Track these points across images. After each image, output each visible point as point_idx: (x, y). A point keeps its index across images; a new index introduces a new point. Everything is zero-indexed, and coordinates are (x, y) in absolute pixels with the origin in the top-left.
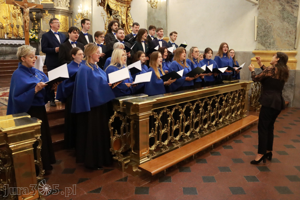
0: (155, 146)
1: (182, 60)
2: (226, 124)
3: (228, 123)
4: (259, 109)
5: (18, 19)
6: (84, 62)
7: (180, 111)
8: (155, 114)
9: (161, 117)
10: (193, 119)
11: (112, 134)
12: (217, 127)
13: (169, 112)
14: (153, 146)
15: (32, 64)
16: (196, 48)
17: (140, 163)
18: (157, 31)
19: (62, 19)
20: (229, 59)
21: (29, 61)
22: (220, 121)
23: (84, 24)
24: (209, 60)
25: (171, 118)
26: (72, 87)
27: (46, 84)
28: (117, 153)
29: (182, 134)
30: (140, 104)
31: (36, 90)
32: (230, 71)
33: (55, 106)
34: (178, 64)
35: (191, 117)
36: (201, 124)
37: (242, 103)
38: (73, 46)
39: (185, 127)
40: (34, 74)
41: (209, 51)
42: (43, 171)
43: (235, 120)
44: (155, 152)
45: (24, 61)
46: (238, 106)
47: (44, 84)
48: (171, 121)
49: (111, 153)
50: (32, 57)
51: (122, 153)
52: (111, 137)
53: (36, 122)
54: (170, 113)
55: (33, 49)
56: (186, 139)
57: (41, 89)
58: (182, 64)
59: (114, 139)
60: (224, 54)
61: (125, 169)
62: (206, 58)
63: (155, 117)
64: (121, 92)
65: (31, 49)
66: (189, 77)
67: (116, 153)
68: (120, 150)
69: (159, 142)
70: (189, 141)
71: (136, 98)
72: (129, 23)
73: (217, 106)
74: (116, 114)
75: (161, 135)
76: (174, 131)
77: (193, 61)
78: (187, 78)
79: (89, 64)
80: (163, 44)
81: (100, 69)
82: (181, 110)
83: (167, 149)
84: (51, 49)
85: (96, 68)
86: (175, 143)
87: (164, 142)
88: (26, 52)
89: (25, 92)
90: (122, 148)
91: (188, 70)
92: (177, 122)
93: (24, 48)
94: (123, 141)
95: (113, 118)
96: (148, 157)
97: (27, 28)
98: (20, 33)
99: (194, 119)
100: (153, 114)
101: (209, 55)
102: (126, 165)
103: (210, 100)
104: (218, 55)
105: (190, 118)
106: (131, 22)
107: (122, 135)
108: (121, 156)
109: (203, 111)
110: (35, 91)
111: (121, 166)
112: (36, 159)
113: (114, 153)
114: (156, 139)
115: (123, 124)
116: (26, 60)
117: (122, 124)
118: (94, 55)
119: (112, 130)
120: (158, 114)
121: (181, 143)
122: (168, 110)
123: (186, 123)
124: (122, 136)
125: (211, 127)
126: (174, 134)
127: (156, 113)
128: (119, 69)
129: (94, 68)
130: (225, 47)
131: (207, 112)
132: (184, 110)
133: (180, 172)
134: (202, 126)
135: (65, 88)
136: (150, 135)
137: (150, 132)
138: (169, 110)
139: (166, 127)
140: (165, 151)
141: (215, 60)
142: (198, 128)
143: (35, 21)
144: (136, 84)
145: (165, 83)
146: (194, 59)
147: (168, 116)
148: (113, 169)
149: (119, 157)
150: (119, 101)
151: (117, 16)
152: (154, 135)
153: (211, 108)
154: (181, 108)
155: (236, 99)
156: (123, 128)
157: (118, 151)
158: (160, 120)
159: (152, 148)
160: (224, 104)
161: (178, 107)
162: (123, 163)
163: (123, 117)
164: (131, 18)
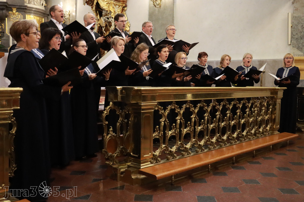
0: (160, 151)
3: (254, 139)
7: (191, 110)
9: (168, 114)
10: (208, 125)
12: (239, 141)
13: (177, 109)
14: (158, 151)
17: (141, 168)
22: (243, 134)
25: (181, 118)
28: (111, 156)
29: (194, 141)
30: (142, 88)
35: (206, 122)
37: (272, 116)
42: (15, 166)
44: (159, 159)
46: (266, 118)
48: (180, 121)
52: (105, 134)
54: (179, 110)
56: (200, 149)
59: (108, 137)
61: (121, 177)
63: (160, 113)
67: (109, 156)
68: (115, 153)
69: (165, 147)
70: (203, 152)
73: (239, 113)
74: (112, 105)
75: (168, 138)
76: (184, 135)
82: (194, 109)
86: (186, 152)
87: (171, 148)
90: (118, 151)
92: (189, 125)
94: (119, 142)
95: (108, 110)
96: (152, 163)
99: (210, 125)
100: (159, 108)
102: (122, 173)
103: (230, 104)
105: (204, 121)
108: (116, 163)
109: (221, 116)
111: (116, 175)
113: (108, 156)
114: (161, 141)
115: (120, 119)
117: (118, 119)
120: (165, 109)
121: (193, 153)
123: (199, 127)
124: (119, 136)
125: (231, 139)
126: (184, 139)
127: (162, 108)
131: (227, 118)
132: (197, 111)
133: (192, 182)
134: (219, 136)
136: (154, 135)
137: (154, 131)
139: (174, 128)
140: (173, 159)
142: (215, 137)
147: (177, 115)
148: (105, 179)
149: (113, 162)
150: (116, 88)
151: (110, 18)
152: (159, 136)
153: (231, 115)
154: (193, 107)
155: (263, 108)
156: (119, 125)
157: (113, 155)
158: (166, 117)
159: (155, 152)
160: (248, 112)
161: (189, 106)
162: (118, 171)
163: (120, 111)
164: (127, 20)
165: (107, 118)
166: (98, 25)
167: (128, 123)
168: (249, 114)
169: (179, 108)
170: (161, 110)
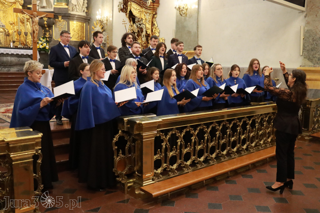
0: (162, 169)
1: (199, 79)
2: (252, 151)
3: (254, 151)
4: (300, 137)
5: (27, 25)
6: (89, 78)
7: (191, 133)
8: (162, 135)
9: (169, 138)
10: (208, 143)
11: (115, 153)
12: (239, 154)
14: (159, 169)
15: (38, 80)
16: (219, 64)
17: (143, 185)
18: (177, 45)
19: (77, 26)
20: (261, 77)
21: (35, 76)
22: (244, 147)
23: (96, 37)
24: (237, 79)
25: (181, 141)
26: (77, 104)
27: (52, 100)
28: (121, 174)
29: (194, 158)
30: (143, 122)
31: (42, 105)
32: (260, 92)
33: (62, 125)
34: (194, 83)
35: (205, 141)
36: (218, 149)
38: (83, 60)
39: (197, 152)
40: (40, 89)
41: (236, 67)
42: (42, 186)
43: (263, 148)
44: (161, 176)
45: (30, 75)
46: (267, 132)
47: (50, 99)
48: (181, 143)
49: (114, 173)
50: (39, 73)
51: (126, 175)
52: (115, 157)
53: (37, 134)
54: (179, 134)
55: (40, 66)
56: (200, 164)
57: (46, 105)
58: (199, 83)
59: (118, 159)
60: (255, 72)
61: (127, 191)
62: (232, 76)
63: (162, 138)
64: (130, 111)
65: (39, 65)
66: (207, 97)
67: (119, 174)
68: (124, 171)
69: (166, 165)
70: (203, 167)
71: (143, 118)
72: (154, 33)
73: (239, 130)
74: (121, 133)
75: (169, 158)
76: (184, 155)
77: (215, 80)
78: (204, 98)
79: (94, 81)
80: (183, 59)
81: (105, 86)
82: (194, 132)
83: (176, 173)
84: (59, 63)
85: (101, 85)
86: (186, 168)
87: (172, 166)
88: (33, 67)
89: (30, 106)
90: (126, 169)
91: (205, 89)
92: (189, 145)
93: (32, 63)
94: (127, 162)
95: (117, 137)
96: (153, 180)
97: (35, 39)
98: (28, 42)
99: (210, 143)
100: (160, 134)
101: (235, 73)
102: (129, 187)
103: (230, 123)
104: (247, 73)
105: (203, 141)
106: (157, 32)
107: (127, 155)
108: (125, 178)
109: (221, 135)
110: (40, 106)
111: (124, 188)
112: (35, 172)
113: (118, 174)
114: (163, 161)
116: (33, 75)
117: (127, 144)
118: (99, 72)
119: (116, 149)
120: (166, 135)
121: (193, 168)
122: (177, 132)
123: (199, 146)
124: (127, 157)
125: (231, 153)
126: (184, 158)
127: (164, 134)
128: (128, 87)
129: (99, 84)
130: (255, 63)
131: (226, 136)
132: (197, 133)
133: (186, 197)
134: (219, 151)
135: (71, 105)
136: (155, 157)
137: (155, 154)
138: (179, 131)
139: (174, 150)
140: (174, 175)
141: (243, 79)
142: (215, 153)
143: (46, 27)
144: (147, 103)
145: (178, 103)
146: (217, 77)
147: (177, 138)
148: (116, 192)
149: (122, 178)
150: (124, 120)
151: (141, 25)
152: (160, 157)
153: (231, 132)
154: (193, 130)
155: (264, 123)
156: (128, 148)
157: (122, 173)
158: (167, 141)
159: (158, 170)
160: (248, 128)
161: (190, 129)
162: (126, 185)
163: (128, 137)
164: (157, 27)
165: (116, 144)
166: (131, 30)
167: (134, 146)
168: (249, 130)
169: (179, 132)
170: (163, 136)
